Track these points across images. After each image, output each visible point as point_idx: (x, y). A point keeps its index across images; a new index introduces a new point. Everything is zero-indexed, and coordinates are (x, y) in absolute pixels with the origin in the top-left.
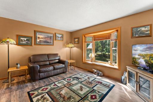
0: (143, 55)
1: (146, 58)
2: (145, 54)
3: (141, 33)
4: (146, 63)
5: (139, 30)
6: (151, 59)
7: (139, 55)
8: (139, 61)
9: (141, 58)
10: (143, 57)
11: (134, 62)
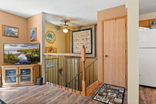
0: (25, 50)
1: (28, 53)
2: (27, 50)
3: (11, 33)
4: (28, 57)
5: (10, 29)
6: (33, 53)
7: (18, 51)
8: (19, 57)
9: (21, 54)
10: (24, 52)
11: (10, 60)
